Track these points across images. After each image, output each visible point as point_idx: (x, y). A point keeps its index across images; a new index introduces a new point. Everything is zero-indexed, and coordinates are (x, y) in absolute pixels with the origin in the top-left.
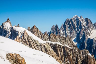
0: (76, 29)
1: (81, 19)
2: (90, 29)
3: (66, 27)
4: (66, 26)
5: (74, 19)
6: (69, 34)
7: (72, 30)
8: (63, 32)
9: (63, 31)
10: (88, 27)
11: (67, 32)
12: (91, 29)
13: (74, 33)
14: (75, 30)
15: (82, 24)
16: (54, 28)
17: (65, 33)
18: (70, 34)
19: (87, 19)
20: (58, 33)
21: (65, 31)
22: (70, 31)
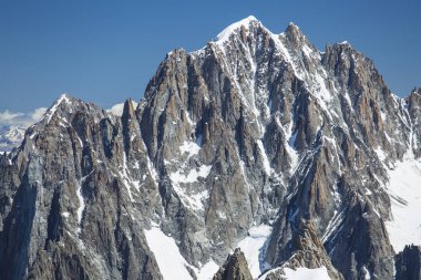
0: (256, 152)
1: (293, 53)
2: (381, 154)
3: (169, 131)
4: (163, 119)
5: (235, 50)
6: (195, 202)
7: (222, 158)
8: (136, 184)
9: (134, 174)
10: (364, 132)
11: (176, 178)
12: (385, 146)
13: (239, 190)
14: (247, 160)
15: (311, 107)
16: (61, 146)
17: (162, 190)
18: (210, 204)
19: (344, 56)
20: (103, 191)
21: (163, 172)
22: (205, 171)
